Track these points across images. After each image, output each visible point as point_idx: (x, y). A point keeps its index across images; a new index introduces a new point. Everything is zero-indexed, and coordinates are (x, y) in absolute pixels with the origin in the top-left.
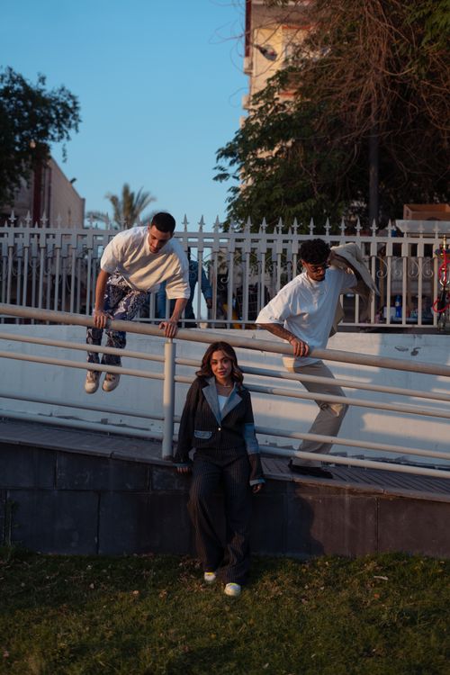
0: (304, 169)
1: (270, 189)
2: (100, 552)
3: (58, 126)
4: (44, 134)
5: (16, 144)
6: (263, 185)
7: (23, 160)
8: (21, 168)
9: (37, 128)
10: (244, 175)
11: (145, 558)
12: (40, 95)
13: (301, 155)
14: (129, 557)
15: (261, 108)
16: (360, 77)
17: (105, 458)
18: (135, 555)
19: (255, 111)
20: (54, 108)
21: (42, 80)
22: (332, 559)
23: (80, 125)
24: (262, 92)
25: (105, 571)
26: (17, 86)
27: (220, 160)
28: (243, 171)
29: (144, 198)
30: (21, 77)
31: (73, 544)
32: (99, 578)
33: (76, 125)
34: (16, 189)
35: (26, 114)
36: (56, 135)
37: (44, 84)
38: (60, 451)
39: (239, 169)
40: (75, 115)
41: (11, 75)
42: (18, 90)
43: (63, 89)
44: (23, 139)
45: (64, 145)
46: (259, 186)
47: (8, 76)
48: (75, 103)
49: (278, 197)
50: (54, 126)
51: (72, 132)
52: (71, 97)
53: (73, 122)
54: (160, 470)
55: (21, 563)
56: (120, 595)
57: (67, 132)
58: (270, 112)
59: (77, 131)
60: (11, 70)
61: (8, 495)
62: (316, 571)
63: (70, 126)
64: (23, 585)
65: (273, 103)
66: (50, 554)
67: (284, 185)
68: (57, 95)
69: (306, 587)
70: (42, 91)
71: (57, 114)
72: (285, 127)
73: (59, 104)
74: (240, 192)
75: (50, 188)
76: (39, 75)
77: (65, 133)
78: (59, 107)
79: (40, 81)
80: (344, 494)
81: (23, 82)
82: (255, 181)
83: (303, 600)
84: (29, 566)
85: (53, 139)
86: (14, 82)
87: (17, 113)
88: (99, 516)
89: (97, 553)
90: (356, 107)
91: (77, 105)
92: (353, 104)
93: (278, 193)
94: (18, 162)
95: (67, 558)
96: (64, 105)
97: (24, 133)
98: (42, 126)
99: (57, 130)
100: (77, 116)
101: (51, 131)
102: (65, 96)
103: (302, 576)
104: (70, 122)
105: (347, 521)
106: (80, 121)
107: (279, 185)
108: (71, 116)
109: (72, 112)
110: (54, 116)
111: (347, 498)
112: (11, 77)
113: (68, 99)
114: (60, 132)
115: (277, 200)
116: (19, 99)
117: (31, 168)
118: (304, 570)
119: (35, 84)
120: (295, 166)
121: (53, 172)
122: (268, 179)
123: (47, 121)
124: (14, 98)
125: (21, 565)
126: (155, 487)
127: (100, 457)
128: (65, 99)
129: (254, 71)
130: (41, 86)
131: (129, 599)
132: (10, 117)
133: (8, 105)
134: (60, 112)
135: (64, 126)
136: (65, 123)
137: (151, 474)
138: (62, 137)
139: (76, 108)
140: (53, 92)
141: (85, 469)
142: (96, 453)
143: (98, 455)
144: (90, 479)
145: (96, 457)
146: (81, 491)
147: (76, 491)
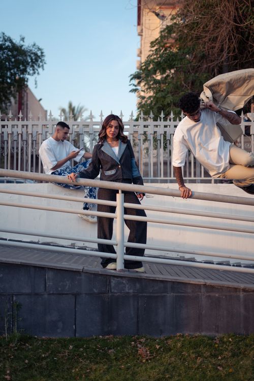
0: (185, 85)
1: (164, 97)
2: (77, 335)
3: (33, 66)
4: (24, 71)
5: (7, 77)
6: (159, 95)
7: (12, 87)
8: (11, 91)
9: (20, 68)
10: (147, 89)
11: (108, 339)
12: (21, 49)
13: (182, 76)
14: (96, 338)
15: (156, 49)
16: (218, 27)
17: (79, 272)
18: (101, 337)
19: (153, 51)
20: (30, 56)
21: (23, 39)
22: (234, 336)
23: (45, 65)
24: (157, 39)
25: (82, 349)
26: (8, 44)
27: (132, 81)
28: (146, 87)
29: (81, 109)
30: (10, 38)
31: (59, 331)
32: (78, 355)
33: (43, 66)
34: (8, 104)
35: (13, 60)
36: (31, 72)
37: (24, 42)
38: (48, 268)
39: (144, 86)
40: (42, 60)
41: (3, 37)
42: (8, 46)
43: (34, 45)
44: (12, 74)
45: (36, 78)
46: (157, 96)
47: (2, 37)
48: (42, 53)
49: (169, 102)
50: (29, 66)
51: (40, 70)
52: (39, 49)
53: (41, 64)
54: (116, 279)
55: (25, 345)
56: (94, 367)
57: (37, 70)
58: (162, 51)
59: (43, 69)
60: (4, 34)
61: (14, 298)
62: (225, 346)
63: (39, 67)
64: (27, 361)
65: (163, 46)
66: (44, 337)
67: (173, 95)
68: (31, 48)
69: (220, 358)
70: (22, 46)
71: (32, 59)
72: (172, 60)
73: (32, 53)
74: (146, 99)
75: (27, 104)
76: (21, 36)
77: (36, 70)
78: (32, 55)
79: (21, 40)
80: (239, 292)
81: (11, 41)
82: (154, 93)
83: (219, 367)
84: (30, 347)
85: (29, 74)
86: (6, 41)
87: (8, 59)
88: (75, 311)
89: (75, 335)
90: (215, 47)
91: (43, 54)
92: (213, 45)
93: (169, 99)
94: (9, 88)
95: (55, 341)
96: (36, 54)
97: (12, 71)
98: (23, 66)
99: (31, 69)
100: (44, 60)
101: (28, 70)
102: (36, 49)
103: (216, 349)
104: (39, 64)
105: (242, 310)
106: (45, 63)
107: (169, 95)
108: (40, 60)
109: (40, 58)
110: (30, 61)
111: (242, 295)
112: (4, 38)
113: (38, 51)
114: (33, 70)
115: (168, 104)
116: (9, 51)
117: (17, 91)
118: (217, 345)
119: (18, 42)
120: (179, 83)
121: (29, 95)
122: (162, 91)
123: (25, 64)
124: (6, 51)
125: (24, 347)
126: (113, 291)
127: (75, 271)
128: (36, 50)
129: (144, 34)
130: (22, 43)
131: (100, 370)
132: (4, 62)
133: (2, 55)
134: (33, 58)
135: (35, 66)
136: (36, 65)
137: (110, 282)
138: (34, 73)
139: (42, 56)
140: (28, 46)
141: (65, 280)
142: (73, 269)
143: (74, 270)
144: (69, 286)
145: (73, 271)
146: (63, 294)
147: (60, 294)
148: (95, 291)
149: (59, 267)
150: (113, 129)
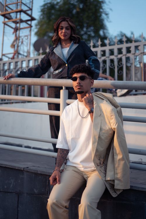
88: (18, 210)
127: (18, 170)
141: (10, 178)
142: (15, 167)
143: (17, 168)
144: (13, 184)
145: (15, 169)
146: (8, 192)
147: (6, 192)
148: (36, 191)
149: (4, 165)
150: (63, 31)
